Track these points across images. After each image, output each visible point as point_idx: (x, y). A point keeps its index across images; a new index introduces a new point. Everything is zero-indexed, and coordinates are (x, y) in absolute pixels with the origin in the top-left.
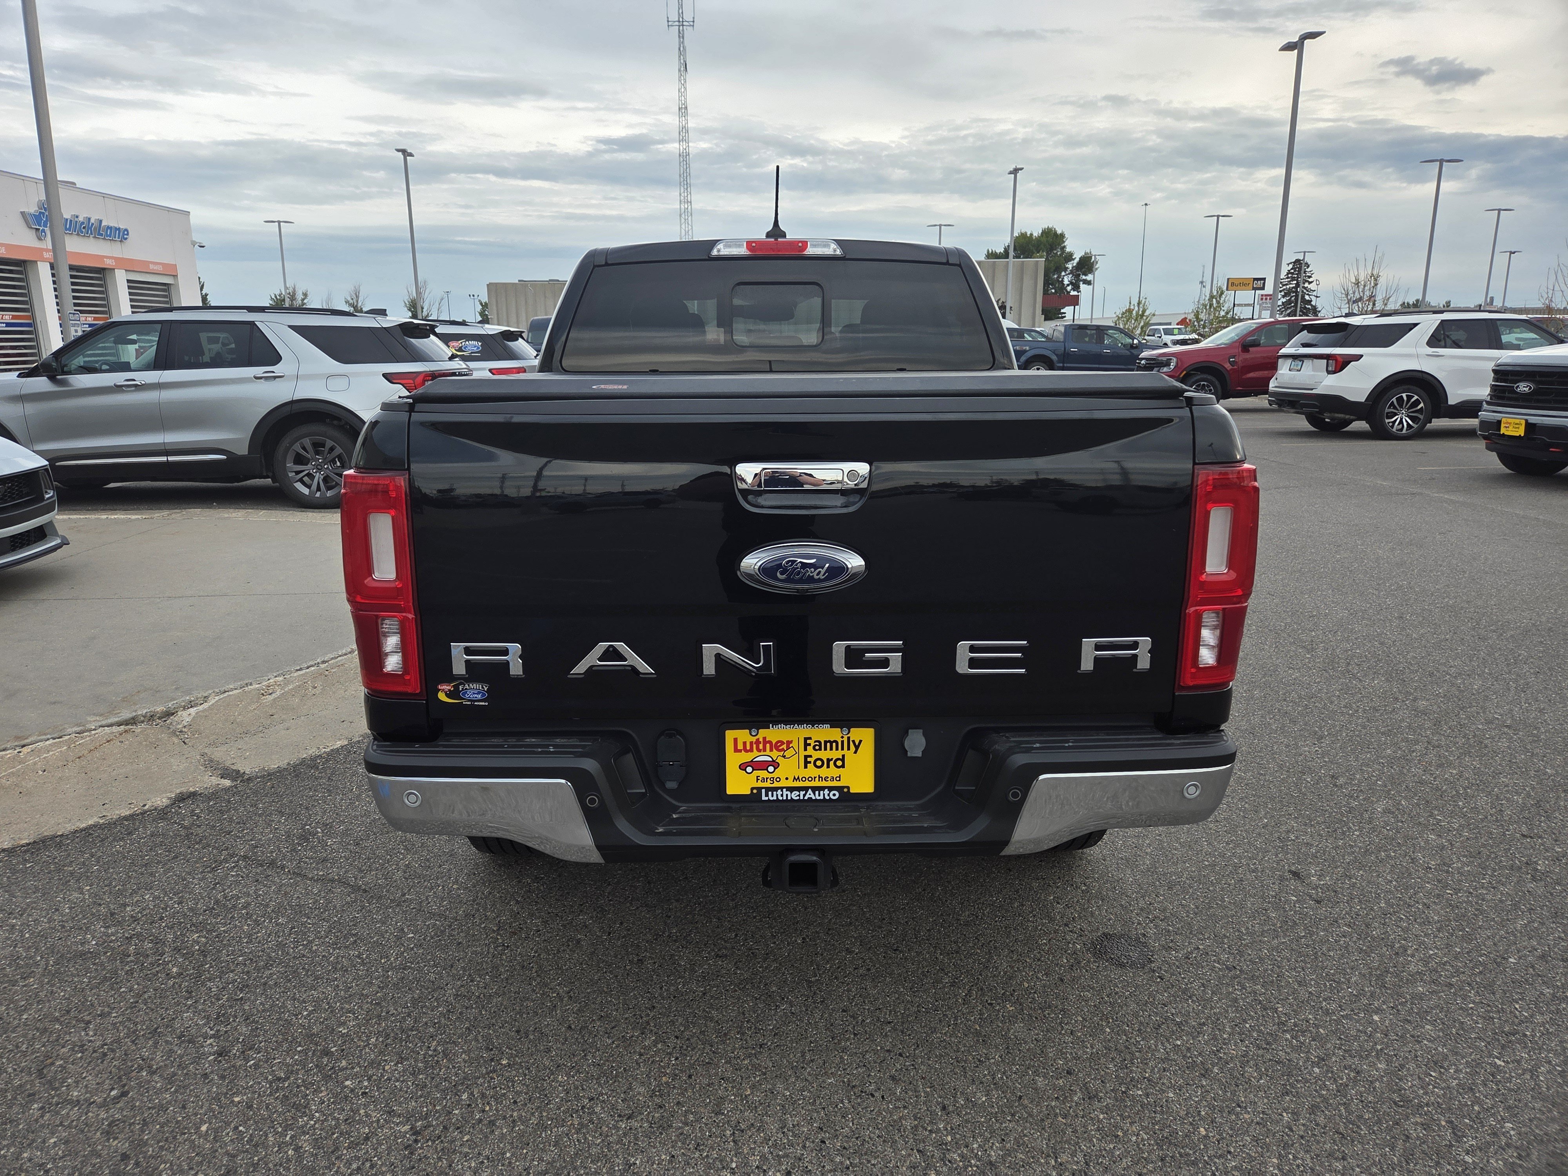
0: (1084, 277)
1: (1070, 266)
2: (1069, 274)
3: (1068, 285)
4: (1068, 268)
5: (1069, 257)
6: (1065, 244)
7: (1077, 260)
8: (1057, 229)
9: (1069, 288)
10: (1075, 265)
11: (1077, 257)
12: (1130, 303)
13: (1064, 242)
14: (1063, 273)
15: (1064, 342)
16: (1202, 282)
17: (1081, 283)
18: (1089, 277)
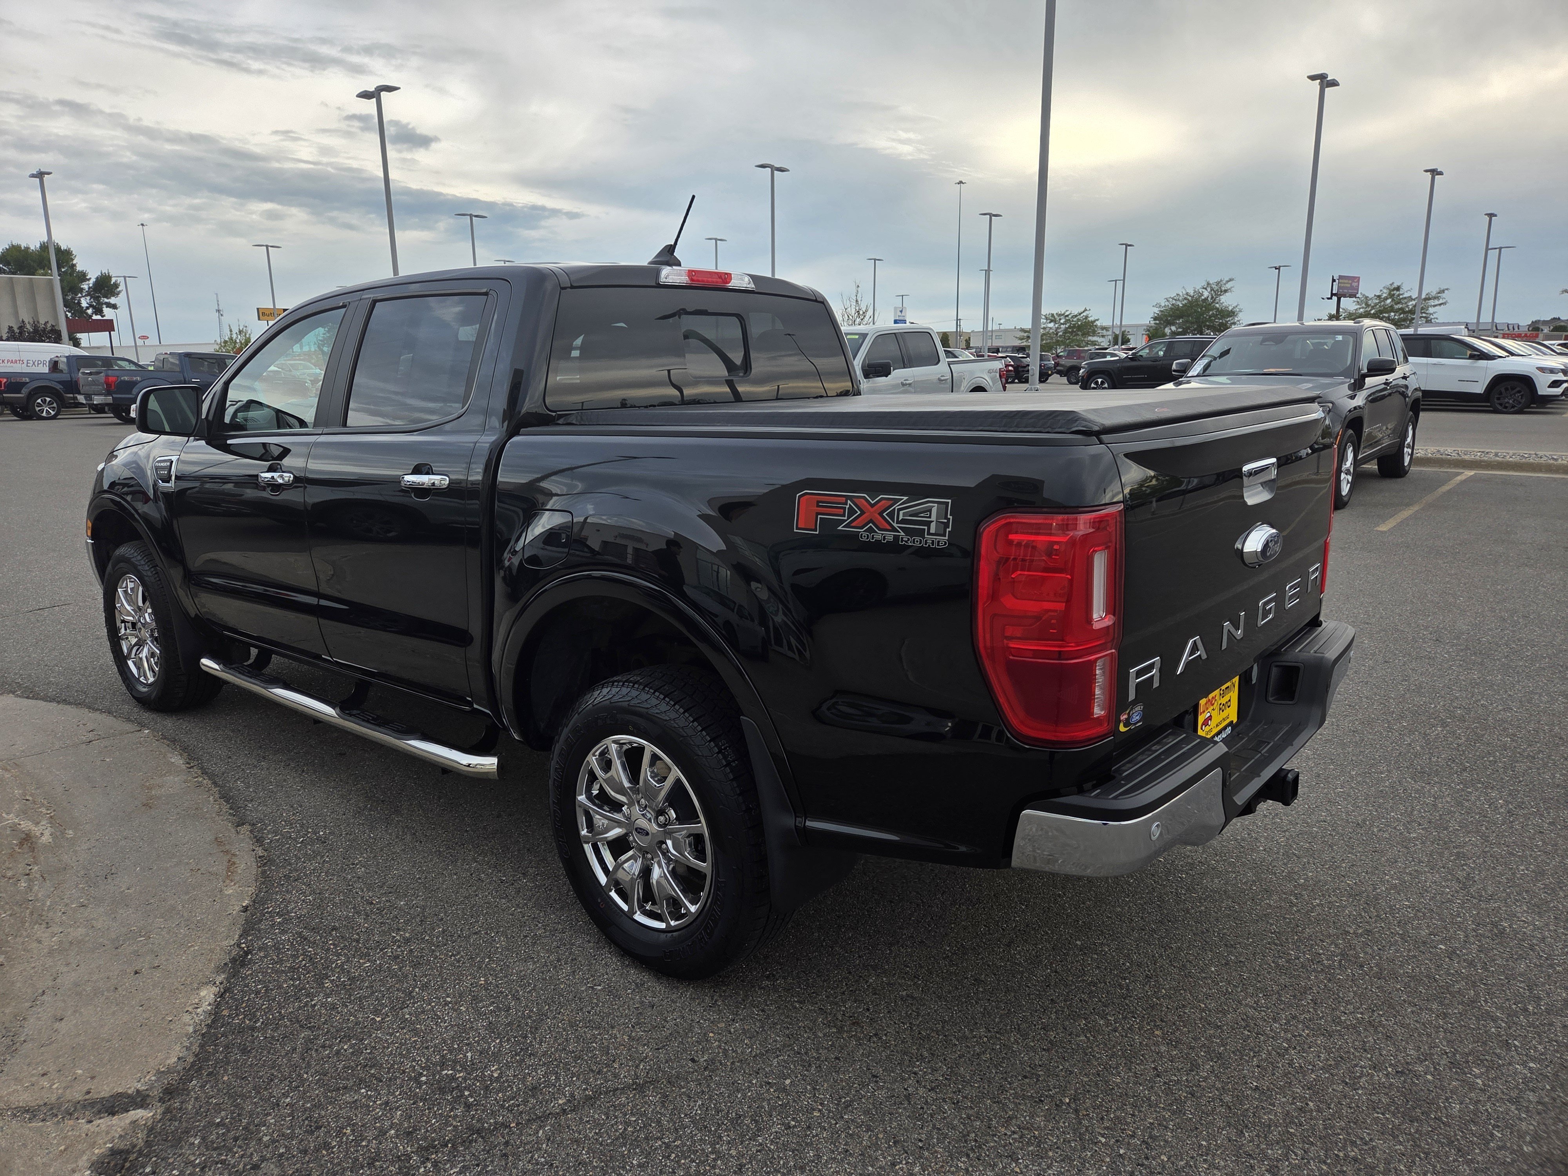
0: (106, 300)
1: (85, 286)
2: (85, 296)
3: (88, 308)
4: (82, 289)
5: (83, 277)
6: (74, 262)
7: (93, 280)
8: (60, 244)
9: (90, 311)
10: (91, 285)
11: (93, 276)
12: (231, 331)
13: (73, 260)
14: (80, 295)
15: (182, 372)
16: (218, 311)
17: (104, 306)
18: (113, 300)
